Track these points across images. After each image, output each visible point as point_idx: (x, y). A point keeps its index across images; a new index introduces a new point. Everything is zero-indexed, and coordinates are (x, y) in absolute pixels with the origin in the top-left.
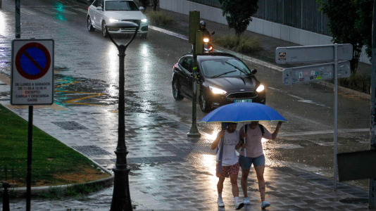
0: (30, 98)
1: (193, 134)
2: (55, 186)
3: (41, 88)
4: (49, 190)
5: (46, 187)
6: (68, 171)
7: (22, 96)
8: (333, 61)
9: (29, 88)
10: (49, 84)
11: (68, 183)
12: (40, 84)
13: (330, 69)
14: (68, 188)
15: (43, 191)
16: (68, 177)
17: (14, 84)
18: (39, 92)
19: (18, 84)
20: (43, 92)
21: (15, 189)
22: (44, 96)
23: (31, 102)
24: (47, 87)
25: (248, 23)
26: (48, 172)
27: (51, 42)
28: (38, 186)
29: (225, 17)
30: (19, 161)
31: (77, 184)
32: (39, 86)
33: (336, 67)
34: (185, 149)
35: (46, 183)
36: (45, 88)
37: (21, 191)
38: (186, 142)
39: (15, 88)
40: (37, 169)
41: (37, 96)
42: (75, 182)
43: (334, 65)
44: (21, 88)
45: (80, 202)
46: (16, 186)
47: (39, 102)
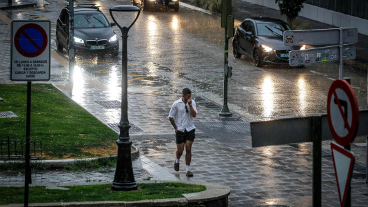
0: (28, 74)
1: (224, 113)
2: (80, 160)
3: (39, 65)
4: (75, 163)
5: (72, 160)
6: (96, 146)
7: (20, 73)
8: (339, 44)
9: (28, 65)
10: (46, 62)
11: (93, 156)
12: (38, 62)
13: (335, 51)
14: (92, 161)
15: (69, 164)
16: (95, 151)
17: (13, 62)
18: (36, 69)
19: (17, 62)
20: (40, 69)
21: (43, 161)
22: (41, 72)
23: (30, 78)
24: (45, 64)
25: (299, 10)
26: (76, 146)
27: (48, 23)
28: (65, 158)
29: (278, 3)
30: (52, 136)
31: (101, 157)
32: (37, 64)
33: (341, 49)
34: (214, 127)
35: (72, 156)
36: (42, 65)
37: (48, 163)
38: (217, 121)
39: (15, 65)
40: (66, 143)
41: (35, 73)
42: (99, 156)
43: (339, 48)
44: (19, 65)
45: (101, 174)
46: (45, 159)
47: (36, 78)
